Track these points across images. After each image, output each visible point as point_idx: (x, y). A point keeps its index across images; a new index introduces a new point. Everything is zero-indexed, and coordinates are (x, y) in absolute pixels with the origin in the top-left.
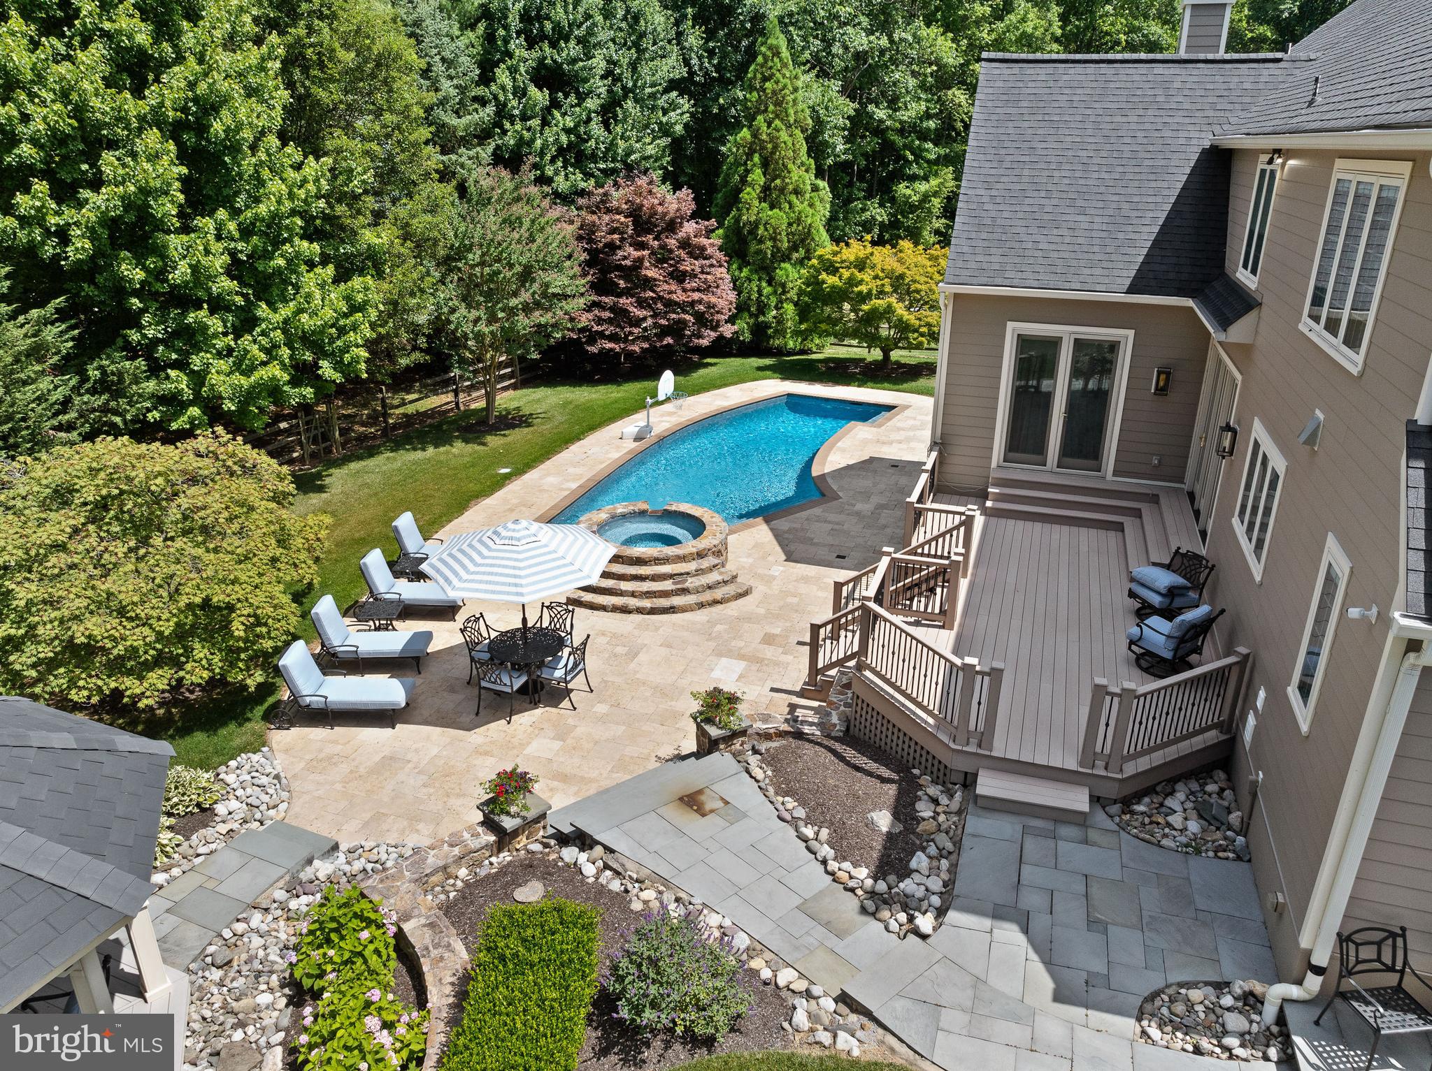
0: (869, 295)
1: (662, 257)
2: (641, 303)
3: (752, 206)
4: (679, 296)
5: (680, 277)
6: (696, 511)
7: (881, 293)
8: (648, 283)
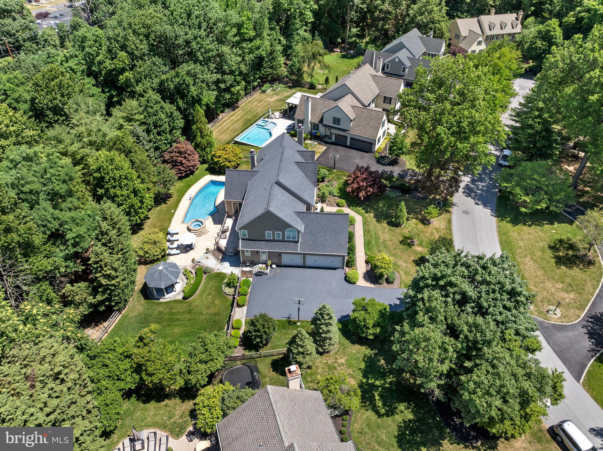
0: (222, 163)
1: (185, 158)
2: (183, 167)
3: (199, 139)
4: (190, 165)
5: (189, 161)
6: (201, 220)
7: (224, 162)
8: (184, 164)
